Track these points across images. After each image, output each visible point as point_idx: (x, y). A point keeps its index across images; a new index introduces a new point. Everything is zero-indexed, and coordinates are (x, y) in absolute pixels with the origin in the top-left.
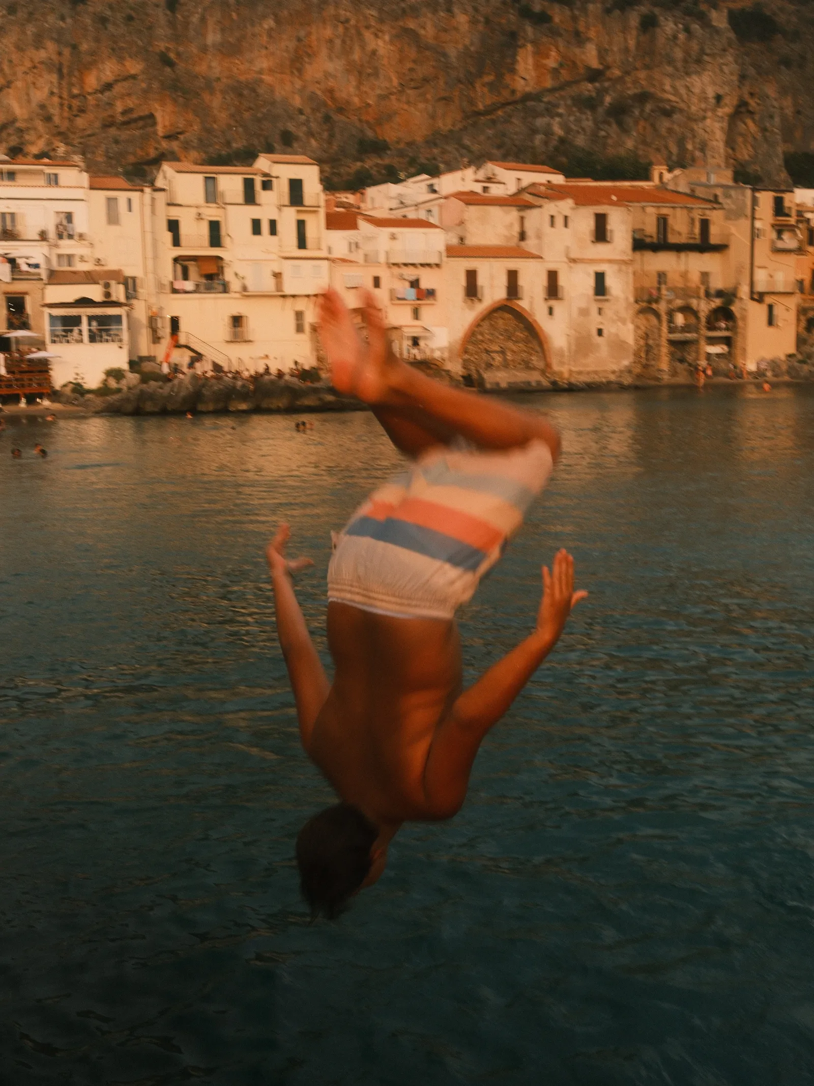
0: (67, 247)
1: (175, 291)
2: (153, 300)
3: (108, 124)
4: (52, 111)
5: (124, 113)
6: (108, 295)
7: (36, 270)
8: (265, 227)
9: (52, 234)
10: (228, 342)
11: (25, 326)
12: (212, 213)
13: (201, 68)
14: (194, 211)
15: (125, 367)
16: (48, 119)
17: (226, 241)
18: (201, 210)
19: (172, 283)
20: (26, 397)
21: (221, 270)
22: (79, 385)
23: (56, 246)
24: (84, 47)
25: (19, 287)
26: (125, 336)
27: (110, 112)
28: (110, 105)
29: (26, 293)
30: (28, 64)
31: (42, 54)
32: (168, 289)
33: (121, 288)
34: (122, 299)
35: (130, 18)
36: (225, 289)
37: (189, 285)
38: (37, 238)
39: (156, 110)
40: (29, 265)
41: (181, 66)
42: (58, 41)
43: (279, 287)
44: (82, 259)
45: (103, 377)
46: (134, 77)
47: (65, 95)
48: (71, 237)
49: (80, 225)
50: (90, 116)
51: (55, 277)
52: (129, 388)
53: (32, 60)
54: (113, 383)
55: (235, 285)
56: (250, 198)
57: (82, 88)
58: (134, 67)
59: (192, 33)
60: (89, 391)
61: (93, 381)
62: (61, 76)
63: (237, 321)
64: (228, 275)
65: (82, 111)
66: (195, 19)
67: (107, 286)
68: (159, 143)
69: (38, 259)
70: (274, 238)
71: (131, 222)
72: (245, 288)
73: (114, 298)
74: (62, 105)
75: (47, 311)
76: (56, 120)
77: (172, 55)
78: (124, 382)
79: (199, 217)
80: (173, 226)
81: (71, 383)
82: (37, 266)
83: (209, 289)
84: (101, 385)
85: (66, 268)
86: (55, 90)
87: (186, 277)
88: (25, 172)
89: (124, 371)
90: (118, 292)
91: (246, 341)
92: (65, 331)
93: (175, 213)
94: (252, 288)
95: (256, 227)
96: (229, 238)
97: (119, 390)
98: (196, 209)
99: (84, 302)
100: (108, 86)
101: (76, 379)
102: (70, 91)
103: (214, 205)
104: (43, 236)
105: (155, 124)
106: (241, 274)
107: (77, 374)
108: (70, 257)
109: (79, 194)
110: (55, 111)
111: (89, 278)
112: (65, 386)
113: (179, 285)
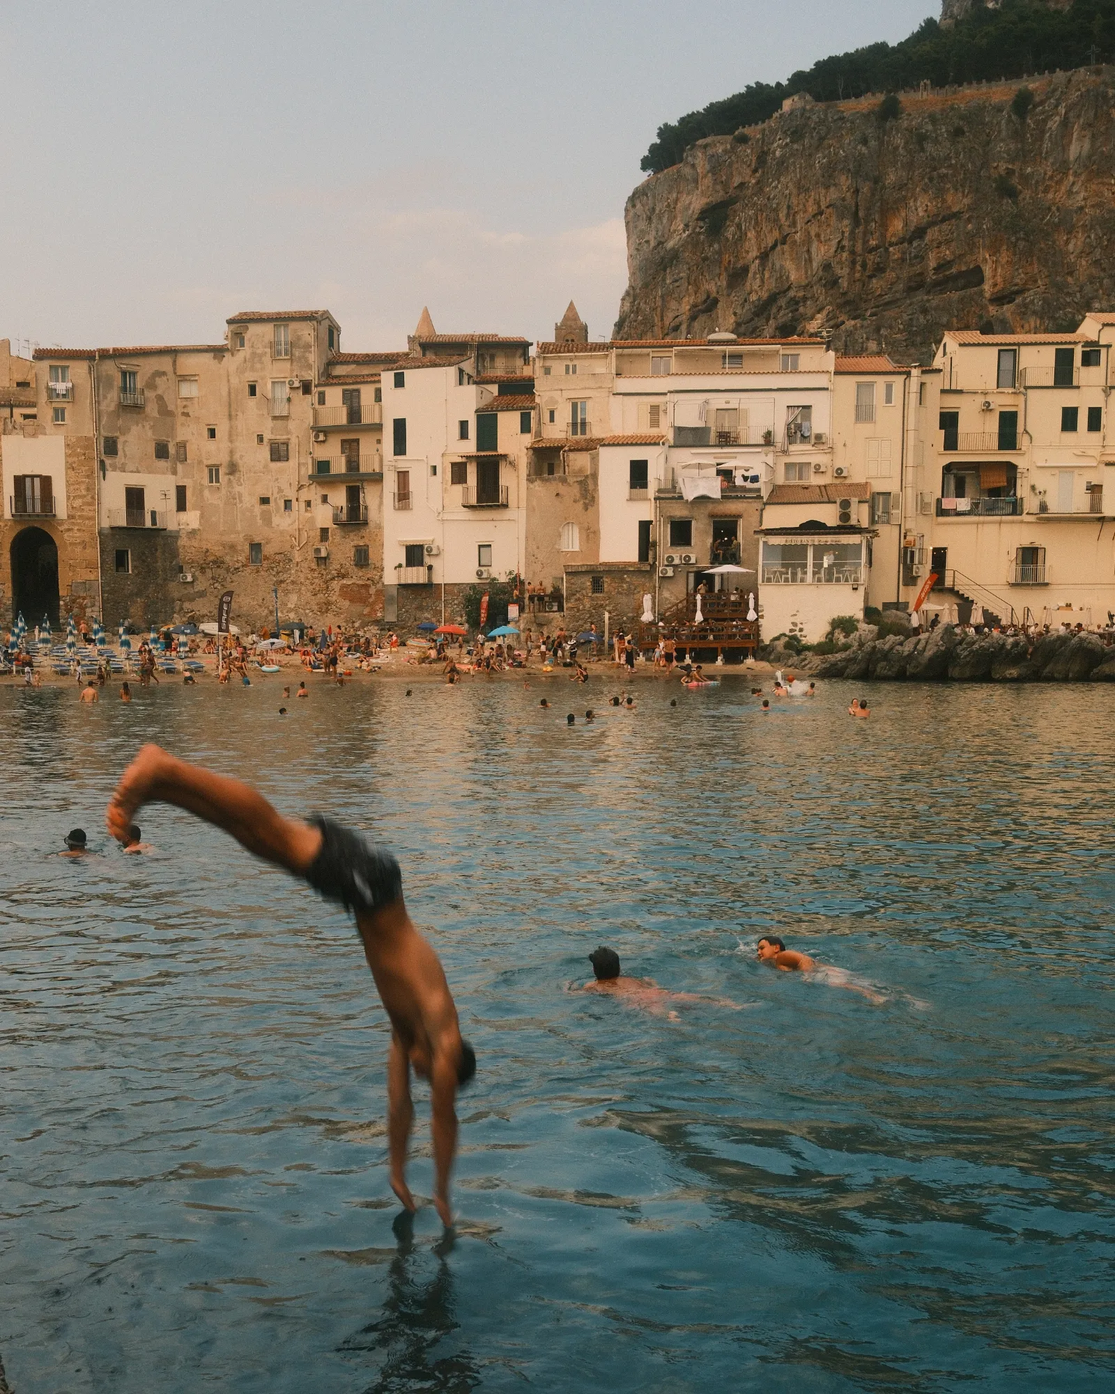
0: (801, 453)
1: (941, 512)
2: (910, 524)
3: (917, 285)
4: (839, 272)
5: (937, 269)
6: (845, 516)
7: (755, 485)
8: (1083, 420)
9: (780, 435)
10: (1013, 585)
11: (734, 559)
12: (1003, 401)
13: (1056, 196)
14: (980, 400)
15: (860, 615)
16: (833, 283)
17: (1023, 441)
18: (989, 399)
19: (939, 502)
20: (724, 651)
21: (1012, 482)
22: (794, 638)
23: (785, 452)
24: (891, 178)
25: (733, 507)
26: (863, 573)
27: (918, 269)
28: (921, 258)
29: (740, 516)
30: (812, 209)
31: (833, 194)
32: (933, 510)
33: (865, 508)
34: (865, 523)
35: (958, 132)
36: (1016, 508)
37: (963, 504)
38: (762, 441)
39: (985, 260)
40: (745, 478)
41: (1026, 194)
42: (856, 174)
43: (1096, 506)
44: (818, 470)
45: (828, 628)
46: (956, 215)
47: (859, 247)
48: (805, 438)
49: (819, 423)
50: (891, 275)
51: (780, 496)
52: (861, 645)
53: (818, 203)
54: (841, 638)
55: (1031, 504)
56: (1064, 377)
57: (883, 236)
58: (958, 201)
59: (1047, 145)
60: (808, 648)
61: (814, 634)
62: (856, 222)
63: (1030, 556)
64: (1022, 491)
65: (880, 269)
66: (1054, 124)
67: (845, 504)
68: (984, 307)
69: (758, 469)
70: (1095, 436)
71: (888, 417)
72: (1043, 508)
73: (853, 522)
74: (854, 263)
75: (762, 539)
76: (844, 283)
77: (1015, 180)
78: (854, 635)
79: (987, 408)
80: (949, 421)
81: (784, 635)
82: (755, 479)
83: (990, 510)
84: (823, 639)
85: (795, 482)
86: (845, 243)
87: (960, 493)
88: (753, 354)
89: (858, 621)
90: (860, 514)
91: (1039, 585)
92: (783, 565)
93: (951, 402)
94: (1054, 507)
95: (1069, 419)
96: (1026, 437)
97: (846, 647)
98: (983, 396)
99: (813, 527)
100: (920, 232)
101: (791, 631)
102: (865, 242)
103: (1011, 390)
104: (768, 439)
105: (981, 281)
106: (1040, 488)
107: (795, 624)
108: (802, 466)
109: (821, 381)
110: (842, 272)
111: (823, 496)
112: (777, 639)
113: (947, 504)
